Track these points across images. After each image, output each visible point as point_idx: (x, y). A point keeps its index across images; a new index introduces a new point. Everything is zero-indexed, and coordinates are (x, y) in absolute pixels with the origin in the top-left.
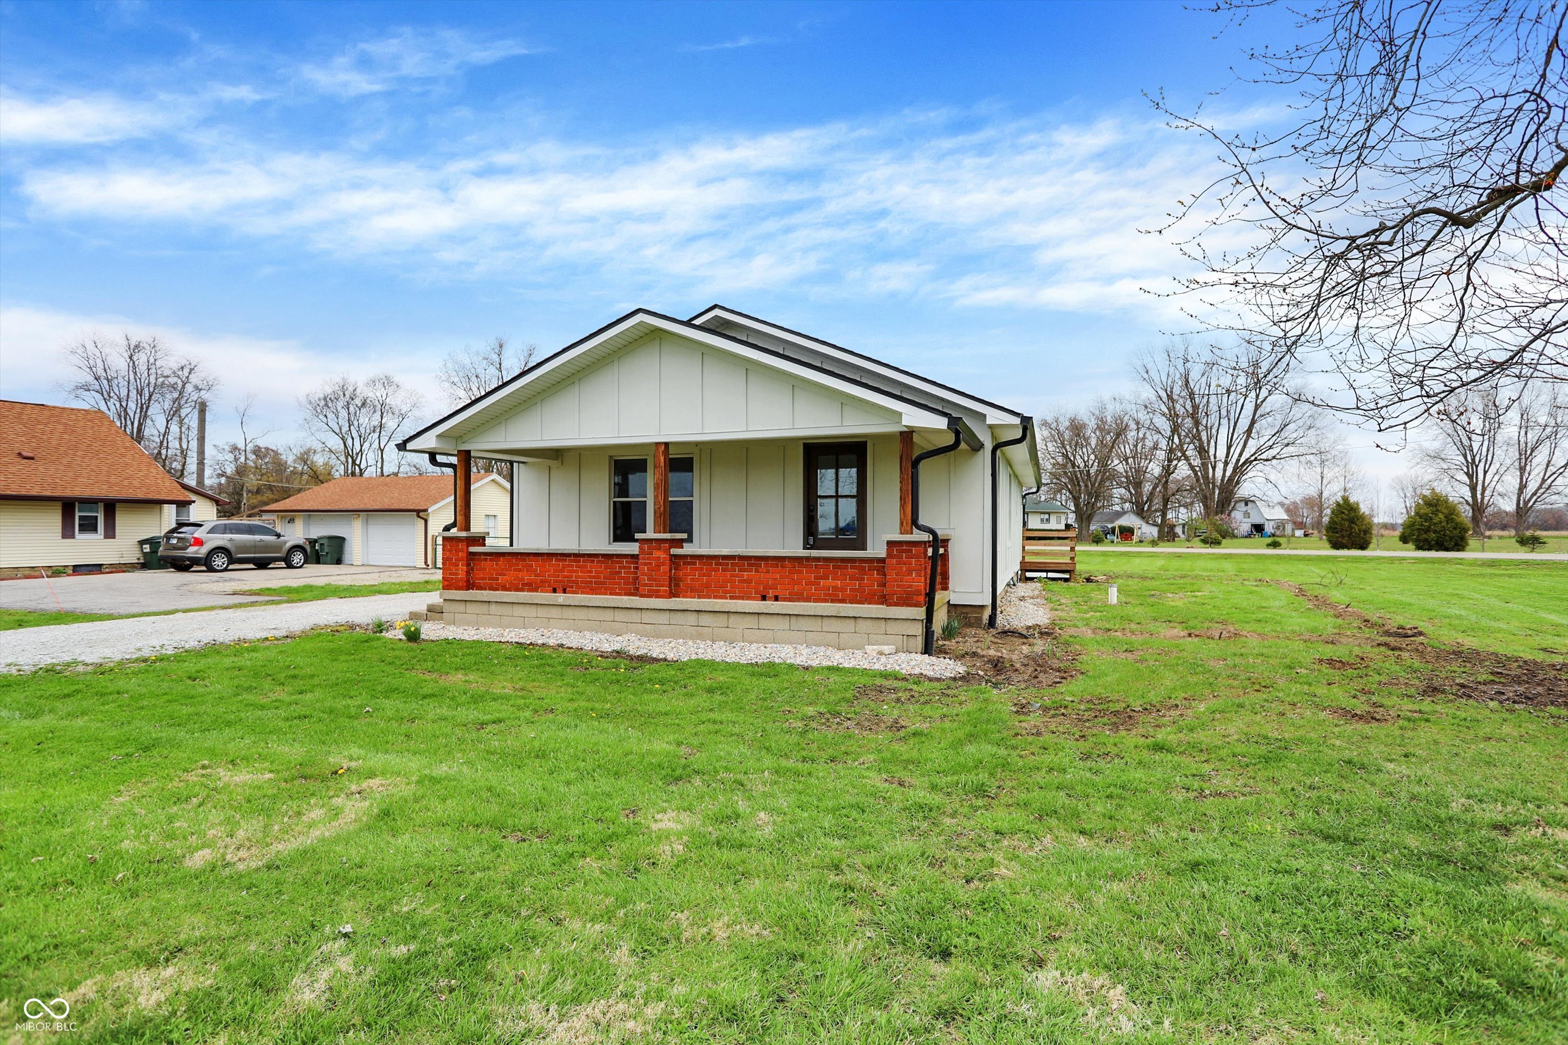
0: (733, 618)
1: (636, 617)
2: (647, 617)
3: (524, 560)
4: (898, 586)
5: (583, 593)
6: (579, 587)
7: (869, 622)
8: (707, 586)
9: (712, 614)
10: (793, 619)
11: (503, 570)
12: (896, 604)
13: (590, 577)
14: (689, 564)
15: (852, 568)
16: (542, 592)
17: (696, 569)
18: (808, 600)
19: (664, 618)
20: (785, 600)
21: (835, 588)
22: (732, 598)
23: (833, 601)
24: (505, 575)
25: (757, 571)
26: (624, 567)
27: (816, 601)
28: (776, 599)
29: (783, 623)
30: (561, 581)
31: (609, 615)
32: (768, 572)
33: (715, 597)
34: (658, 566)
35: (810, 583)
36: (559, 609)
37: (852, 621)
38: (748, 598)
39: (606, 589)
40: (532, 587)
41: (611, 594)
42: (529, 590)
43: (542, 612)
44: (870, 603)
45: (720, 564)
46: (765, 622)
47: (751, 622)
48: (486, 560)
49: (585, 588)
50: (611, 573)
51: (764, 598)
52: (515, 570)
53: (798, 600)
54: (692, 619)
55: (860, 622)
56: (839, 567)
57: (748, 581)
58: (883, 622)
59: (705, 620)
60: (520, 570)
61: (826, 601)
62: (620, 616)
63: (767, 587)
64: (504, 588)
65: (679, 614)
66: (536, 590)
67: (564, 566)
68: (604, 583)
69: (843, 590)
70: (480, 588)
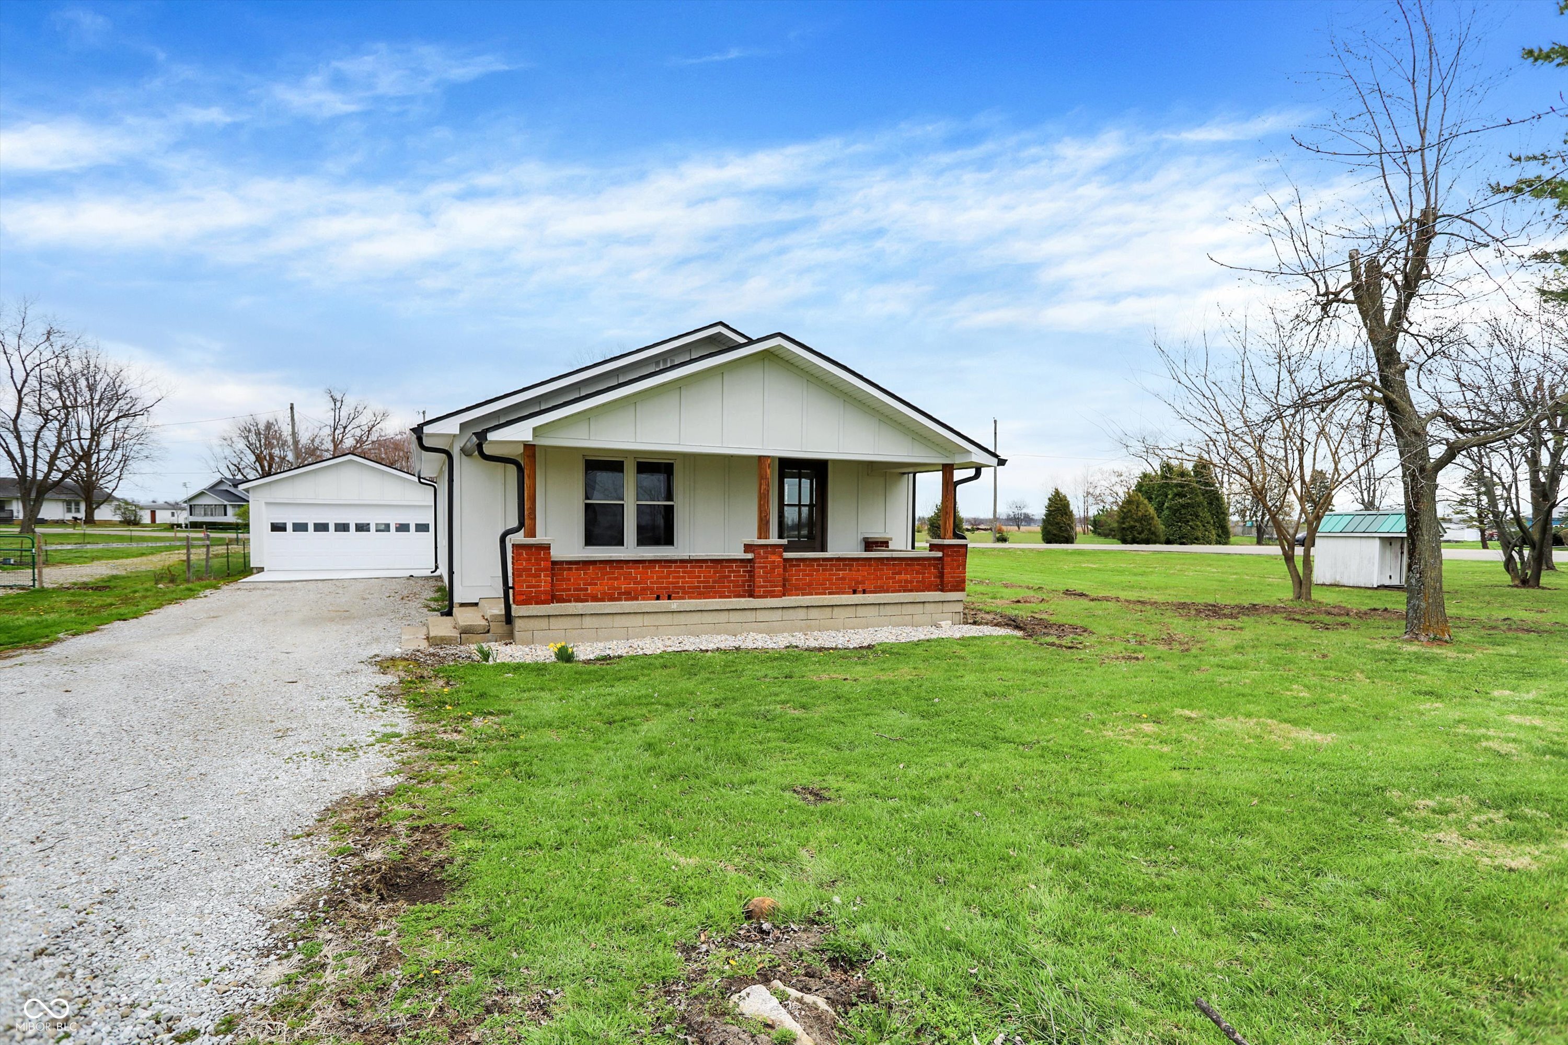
0: (836, 610)
1: (750, 616)
2: (761, 616)
3: (622, 568)
4: (952, 577)
5: (690, 598)
6: (685, 593)
7: (932, 605)
8: (810, 584)
9: (819, 609)
10: (882, 607)
11: (593, 579)
12: (950, 591)
13: (699, 582)
14: (794, 566)
15: (918, 565)
16: (643, 599)
17: (800, 571)
18: (887, 591)
19: (778, 615)
20: (871, 592)
21: (906, 581)
22: (830, 593)
23: (905, 591)
24: (595, 584)
25: (850, 570)
26: (734, 572)
27: (893, 592)
28: (864, 592)
29: (873, 611)
30: (665, 588)
31: (724, 617)
32: (858, 570)
33: (817, 594)
34: (773, 569)
35: (890, 578)
36: (670, 615)
37: (921, 605)
38: (843, 593)
39: (715, 592)
40: (630, 596)
41: (720, 597)
42: (626, 600)
43: (648, 620)
44: (929, 591)
45: (821, 565)
46: (861, 611)
47: (850, 612)
48: (570, 569)
49: (693, 593)
50: (720, 577)
51: (855, 592)
52: (610, 579)
53: (880, 592)
54: (802, 613)
55: (927, 605)
56: (909, 565)
57: (843, 579)
58: (941, 604)
59: (814, 613)
60: (616, 579)
61: (899, 591)
62: (735, 616)
63: (858, 583)
64: (595, 599)
65: (791, 611)
66: (637, 599)
67: (669, 573)
68: (714, 587)
69: (911, 582)
70: (561, 600)
